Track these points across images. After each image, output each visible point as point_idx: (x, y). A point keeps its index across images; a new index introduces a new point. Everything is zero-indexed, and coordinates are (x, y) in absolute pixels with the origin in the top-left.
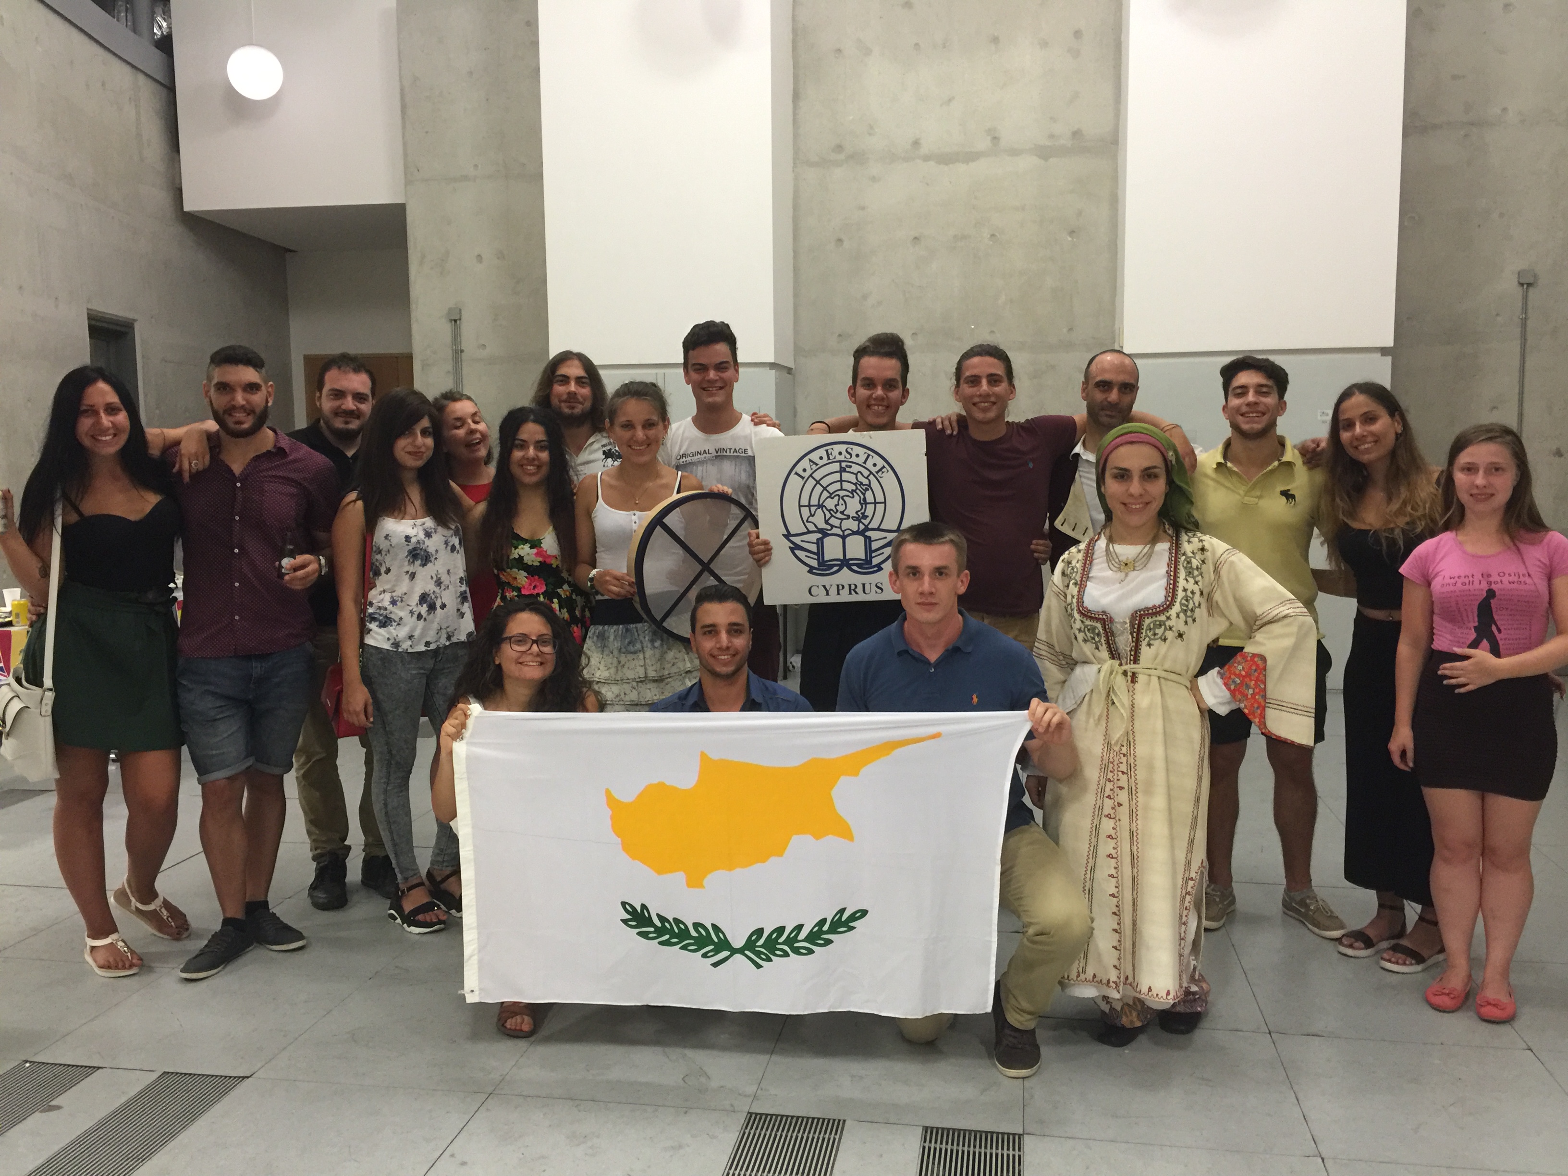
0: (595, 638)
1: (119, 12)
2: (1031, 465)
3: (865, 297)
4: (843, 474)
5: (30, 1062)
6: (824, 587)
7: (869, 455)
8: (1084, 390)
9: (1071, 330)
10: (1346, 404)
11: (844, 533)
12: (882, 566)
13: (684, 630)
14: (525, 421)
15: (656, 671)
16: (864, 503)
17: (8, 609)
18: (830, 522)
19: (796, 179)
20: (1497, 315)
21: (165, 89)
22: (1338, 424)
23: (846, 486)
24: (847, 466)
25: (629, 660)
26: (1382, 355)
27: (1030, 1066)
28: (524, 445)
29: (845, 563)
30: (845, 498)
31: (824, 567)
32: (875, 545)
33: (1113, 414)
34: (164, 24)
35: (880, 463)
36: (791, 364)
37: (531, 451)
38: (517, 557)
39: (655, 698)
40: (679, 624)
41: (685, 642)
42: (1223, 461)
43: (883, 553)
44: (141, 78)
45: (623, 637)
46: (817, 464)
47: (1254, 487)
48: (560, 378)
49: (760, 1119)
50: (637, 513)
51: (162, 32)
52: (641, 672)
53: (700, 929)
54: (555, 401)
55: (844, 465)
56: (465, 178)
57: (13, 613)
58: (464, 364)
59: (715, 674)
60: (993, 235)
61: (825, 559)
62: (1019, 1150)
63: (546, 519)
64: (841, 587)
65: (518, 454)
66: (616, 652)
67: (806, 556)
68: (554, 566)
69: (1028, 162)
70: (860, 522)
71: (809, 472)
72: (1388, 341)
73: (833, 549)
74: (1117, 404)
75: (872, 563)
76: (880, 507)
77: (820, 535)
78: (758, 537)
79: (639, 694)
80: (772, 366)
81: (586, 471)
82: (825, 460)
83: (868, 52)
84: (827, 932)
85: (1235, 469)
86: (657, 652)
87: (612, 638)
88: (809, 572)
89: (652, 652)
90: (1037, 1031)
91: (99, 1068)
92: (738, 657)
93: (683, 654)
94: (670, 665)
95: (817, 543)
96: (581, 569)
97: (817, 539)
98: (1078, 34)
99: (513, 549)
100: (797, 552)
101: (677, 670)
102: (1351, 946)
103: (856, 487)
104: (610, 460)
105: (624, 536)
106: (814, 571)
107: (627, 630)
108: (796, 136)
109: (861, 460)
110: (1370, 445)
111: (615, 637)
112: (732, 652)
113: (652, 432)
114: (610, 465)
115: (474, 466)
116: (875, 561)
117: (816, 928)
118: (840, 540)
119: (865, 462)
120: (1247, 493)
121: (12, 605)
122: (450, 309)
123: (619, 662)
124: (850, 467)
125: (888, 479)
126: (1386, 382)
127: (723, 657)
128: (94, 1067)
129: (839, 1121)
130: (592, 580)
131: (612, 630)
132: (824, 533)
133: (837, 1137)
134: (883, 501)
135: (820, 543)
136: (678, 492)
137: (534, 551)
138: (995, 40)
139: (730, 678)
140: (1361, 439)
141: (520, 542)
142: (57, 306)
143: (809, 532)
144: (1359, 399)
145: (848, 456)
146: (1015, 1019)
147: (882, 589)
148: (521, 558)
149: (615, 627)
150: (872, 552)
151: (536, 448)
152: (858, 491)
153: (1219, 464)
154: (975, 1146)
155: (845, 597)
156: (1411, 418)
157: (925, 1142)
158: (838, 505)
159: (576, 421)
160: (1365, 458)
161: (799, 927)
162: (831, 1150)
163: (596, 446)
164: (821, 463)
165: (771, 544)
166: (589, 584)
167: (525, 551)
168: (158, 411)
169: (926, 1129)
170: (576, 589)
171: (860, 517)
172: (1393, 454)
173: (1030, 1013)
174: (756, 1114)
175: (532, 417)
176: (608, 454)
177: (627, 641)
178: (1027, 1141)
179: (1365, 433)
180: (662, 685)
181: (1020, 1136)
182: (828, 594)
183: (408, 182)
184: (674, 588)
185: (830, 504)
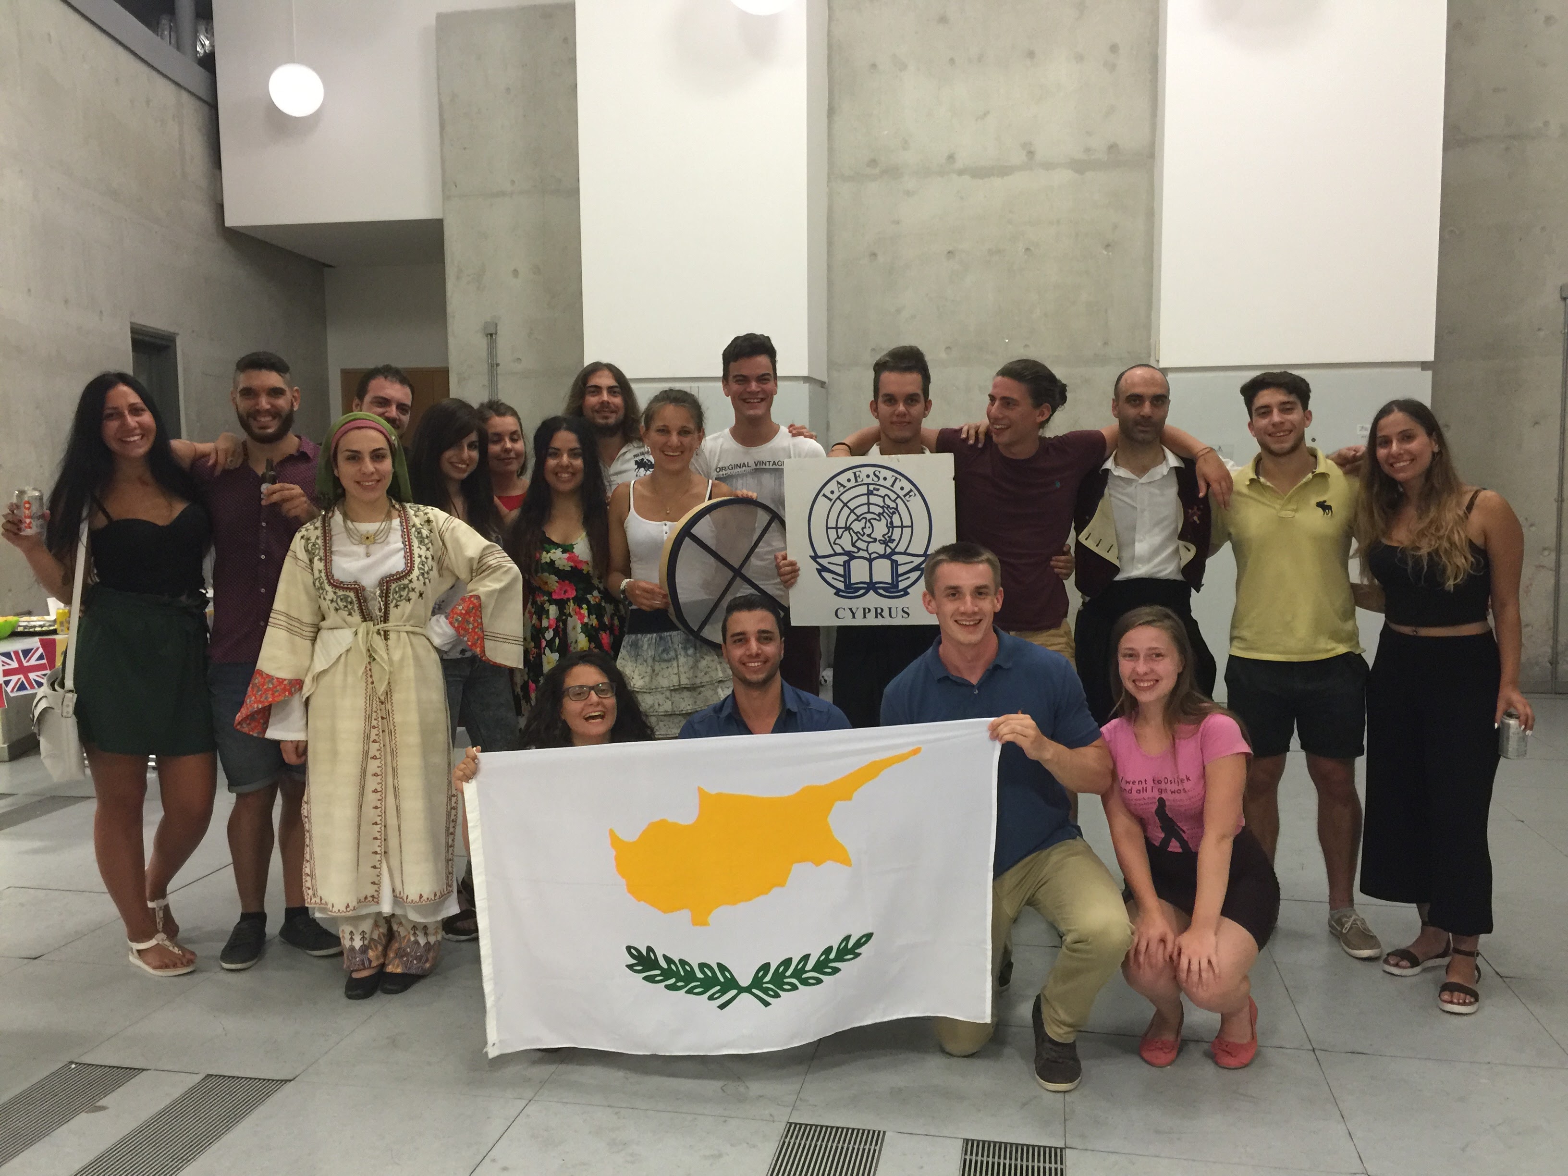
0: (629, 647)
1: (163, 31)
2: (1058, 485)
3: (899, 311)
4: (871, 497)
5: (76, 1063)
6: (851, 609)
7: (896, 479)
8: (1115, 408)
9: (1106, 344)
10: (1383, 422)
11: (870, 556)
12: (909, 590)
13: (718, 638)
14: (558, 429)
15: (689, 678)
16: (891, 526)
17: (52, 617)
18: (857, 544)
19: (830, 196)
20: (1539, 329)
21: (206, 106)
22: (1376, 439)
23: (873, 508)
24: (874, 489)
25: (662, 669)
26: (1422, 370)
27: (1070, 1080)
28: (557, 453)
29: (871, 586)
30: (872, 521)
31: (850, 590)
32: (901, 570)
33: (1148, 429)
34: (207, 43)
35: (908, 487)
36: (824, 378)
37: (565, 459)
38: (548, 561)
39: (689, 708)
40: (713, 633)
41: (716, 648)
42: (1256, 477)
43: (909, 578)
44: (185, 95)
45: (657, 645)
46: (844, 487)
47: (1289, 500)
48: (592, 389)
49: (800, 1129)
50: (668, 523)
51: (205, 51)
52: (675, 680)
53: (706, 970)
54: (588, 412)
55: (871, 488)
56: (503, 194)
57: (58, 622)
58: (499, 377)
59: (749, 684)
60: (1027, 249)
61: (852, 581)
62: (1062, 1163)
63: (580, 525)
64: (867, 610)
65: (552, 462)
66: (650, 661)
67: (833, 578)
68: (585, 572)
69: (1066, 175)
70: (887, 545)
71: (837, 494)
72: (1429, 355)
73: (859, 572)
74: (1150, 417)
75: (898, 587)
76: (907, 531)
77: (846, 558)
78: (785, 558)
79: (672, 703)
80: (806, 379)
81: (618, 480)
82: (853, 483)
83: (903, 67)
84: (834, 961)
85: (1268, 484)
86: (691, 661)
87: (646, 646)
88: (835, 594)
89: (685, 660)
90: (1077, 1044)
91: (143, 1070)
92: (769, 664)
93: (715, 665)
94: (703, 673)
95: (844, 566)
96: (614, 576)
97: (844, 562)
98: (1114, 48)
99: (544, 553)
100: (824, 574)
101: (708, 680)
102: (1397, 965)
103: (884, 510)
104: (642, 470)
105: (656, 546)
106: (841, 593)
107: (661, 638)
108: (831, 150)
109: (888, 483)
110: (1405, 464)
111: (649, 645)
112: (762, 658)
113: (686, 440)
114: (642, 475)
115: (506, 479)
116: (902, 585)
117: (823, 957)
118: (867, 563)
119: (892, 486)
120: (1283, 507)
121: (57, 614)
122: (486, 323)
123: (654, 671)
124: (878, 490)
125: (915, 503)
126: (1425, 399)
127: (753, 664)
128: (139, 1069)
129: (879, 1132)
130: (624, 592)
131: (646, 639)
132: (851, 556)
133: (878, 1148)
134: (910, 525)
135: (846, 565)
136: (710, 498)
137: (566, 555)
138: (1031, 54)
139: (764, 684)
140: (1398, 457)
141: (552, 546)
142: (101, 320)
143: (836, 554)
144: (1397, 416)
145: (876, 479)
146: (1054, 1032)
147: (908, 614)
148: (552, 562)
149: (649, 636)
150: (899, 576)
151: (569, 456)
152: (885, 514)
153: (1252, 480)
154: (1016, 1159)
155: (871, 621)
156: (1449, 436)
157: (966, 1154)
158: (865, 527)
159: (609, 431)
160: (1401, 476)
161: (806, 958)
162: (872, 1159)
163: (629, 456)
164: (849, 485)
165: (798, 565)
166: (622, 596)
167: (557, 555)
168: (198, 424)
169: (966, 1141)
170: (607, 595)
171: (886, 541)
172: (1428, 474)
173: (1069, 1026)
174: (796, 1124)
175: (565, 425)
176: (640, 464)
177: (661, 649)
178: (1068, 1153)
179: (1402, 452)
180: (695, 694)
181: (1061, 1149)
182: (854, 617)
183: (446, 197)
184: (706, 597)
185: (857, 526)
